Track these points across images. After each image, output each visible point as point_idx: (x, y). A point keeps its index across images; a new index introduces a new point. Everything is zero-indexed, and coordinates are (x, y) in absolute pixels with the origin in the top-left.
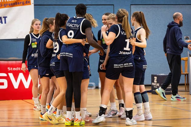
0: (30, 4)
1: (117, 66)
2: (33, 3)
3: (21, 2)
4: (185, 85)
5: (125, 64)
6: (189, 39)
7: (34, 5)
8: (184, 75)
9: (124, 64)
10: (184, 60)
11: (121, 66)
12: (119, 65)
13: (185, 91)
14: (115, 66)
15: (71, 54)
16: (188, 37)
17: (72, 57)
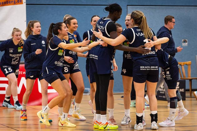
0: (22, 4)
1: (144, 68)
2: (25, 2)
3: (12, 1)
4: (190, 90)
5: (152, 67)
6: (187, 42)
7: (27, 4)
8: (189, 80)
9: (150, 67)
10: (187, 65)
11: (148, 68)
12: (146, 67)
13: (190, 97)
14: (141, 68)
15: (96, 56)
16: (186, 40)
17: (97, 59)
